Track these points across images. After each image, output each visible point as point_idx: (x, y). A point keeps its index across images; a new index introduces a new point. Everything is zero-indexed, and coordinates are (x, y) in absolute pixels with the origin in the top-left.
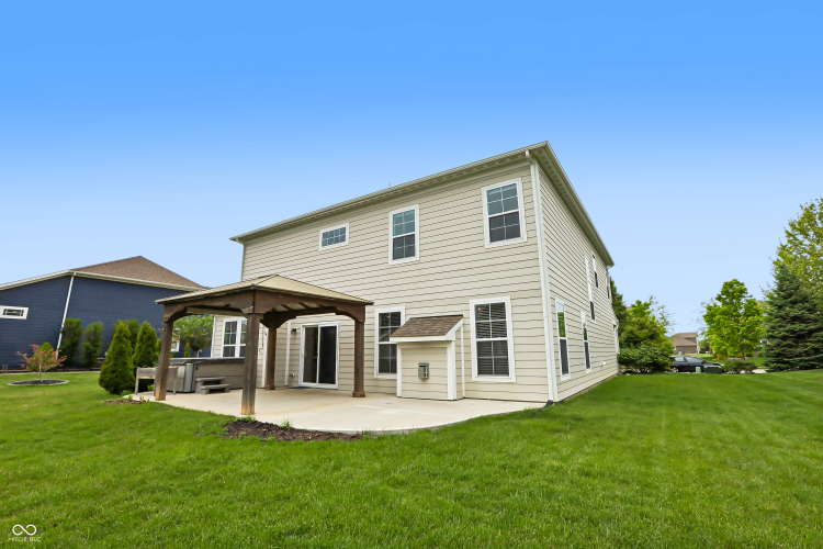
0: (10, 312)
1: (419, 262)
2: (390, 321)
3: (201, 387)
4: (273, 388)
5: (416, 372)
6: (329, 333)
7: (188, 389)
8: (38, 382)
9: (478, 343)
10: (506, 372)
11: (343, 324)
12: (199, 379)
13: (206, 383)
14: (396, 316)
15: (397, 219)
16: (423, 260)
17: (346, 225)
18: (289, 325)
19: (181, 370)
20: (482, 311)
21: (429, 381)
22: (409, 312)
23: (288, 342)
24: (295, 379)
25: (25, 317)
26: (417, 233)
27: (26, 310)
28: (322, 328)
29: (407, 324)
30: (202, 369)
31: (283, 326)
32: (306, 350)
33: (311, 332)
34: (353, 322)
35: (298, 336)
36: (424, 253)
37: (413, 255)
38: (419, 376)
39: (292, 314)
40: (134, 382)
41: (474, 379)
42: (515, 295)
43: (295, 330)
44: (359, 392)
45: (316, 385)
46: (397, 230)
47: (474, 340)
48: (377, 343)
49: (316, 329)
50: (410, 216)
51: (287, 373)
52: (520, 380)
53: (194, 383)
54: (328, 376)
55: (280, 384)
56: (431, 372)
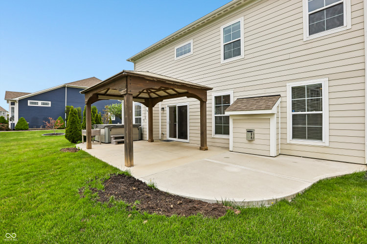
0: (43, 104)
1: (243, 60)
2: (223, 102)
3: (113, 141)
4: (152, 141)
5: (245, 135)
6: (183, 110)
7: (107, 141)
8: (54, 134)
9: (293, 116)
10: (320, 138)
11: (192, 104)
12: (112, 136)
13: (116, 138)
14: (227, 98)
15: (226, 31)
16: (247, 57)
17: (191, 41)
18: (159, 105)
19: (103, 131)
20: (297, 92)
21: (254, 142)
22: (236, 94)
23: (160, 115)
24: (165, 136)
25: (50, 106)
26: (242, 38)
27: (50, 102)
28: (178, 107)
29: (236, 103)
30: (114, 131)
31: (156, 106)
32: (170, 119)
33: (172, 109)
34: (199, 102)
35: (165, 112)
36: (247, 52)
37: (239, 54)
38: (247, 138)
39: (161, 98)
40: (82, 137)
41: (288, 142)
42: (332, 77)
43: (163, 108)
44: (203, 146)
45: (176, 139)
46: (226, 38)
47: (290, 114)
48: (214, 115)
49: (175, 107)
50: (237, 27)
51: (160, 133)
52: (333, 145)
53: (110, 138)
54: (183, 135)
55: (157, 138)
56: (256, 136)
